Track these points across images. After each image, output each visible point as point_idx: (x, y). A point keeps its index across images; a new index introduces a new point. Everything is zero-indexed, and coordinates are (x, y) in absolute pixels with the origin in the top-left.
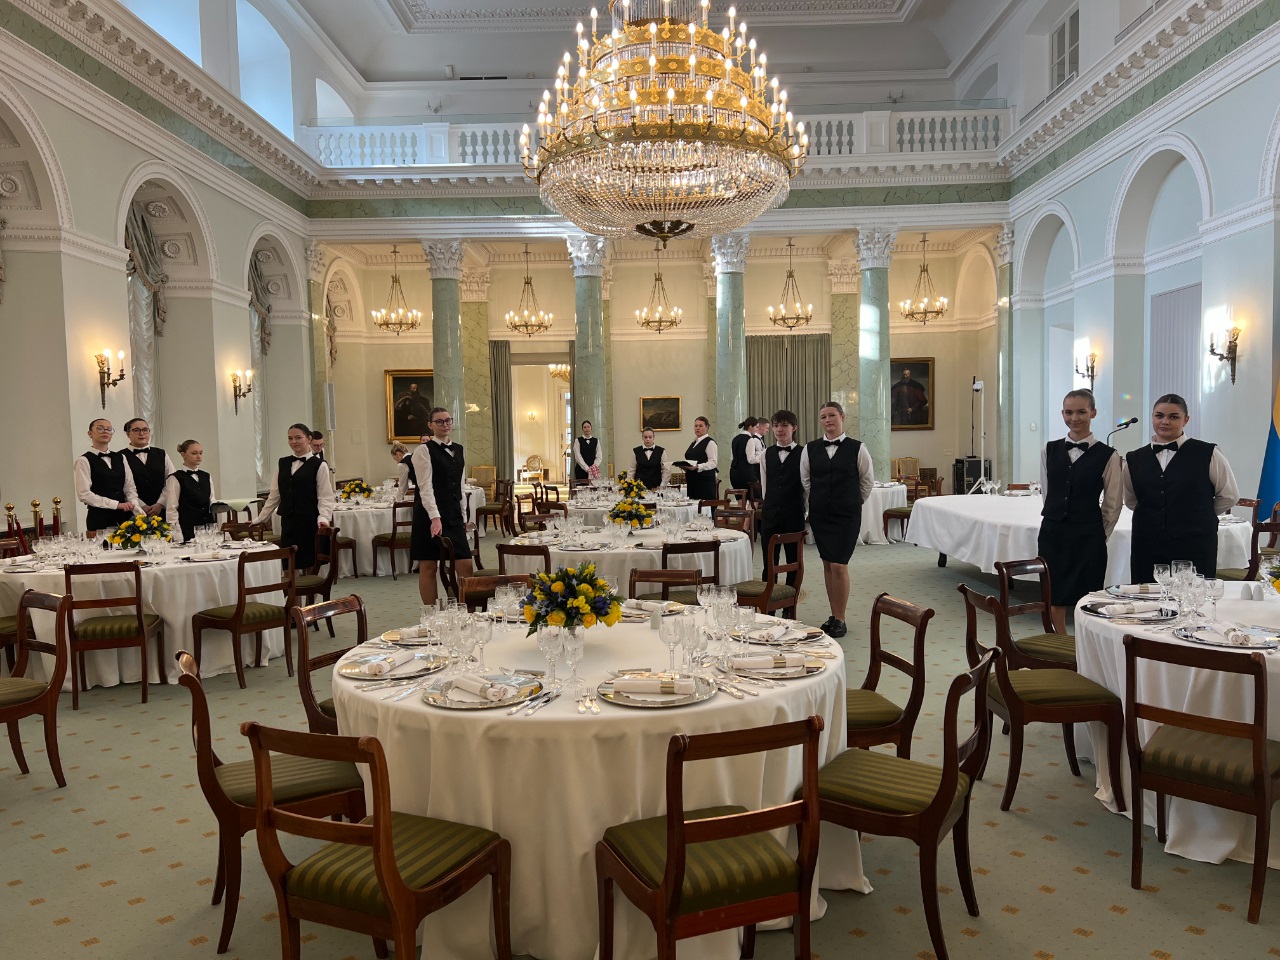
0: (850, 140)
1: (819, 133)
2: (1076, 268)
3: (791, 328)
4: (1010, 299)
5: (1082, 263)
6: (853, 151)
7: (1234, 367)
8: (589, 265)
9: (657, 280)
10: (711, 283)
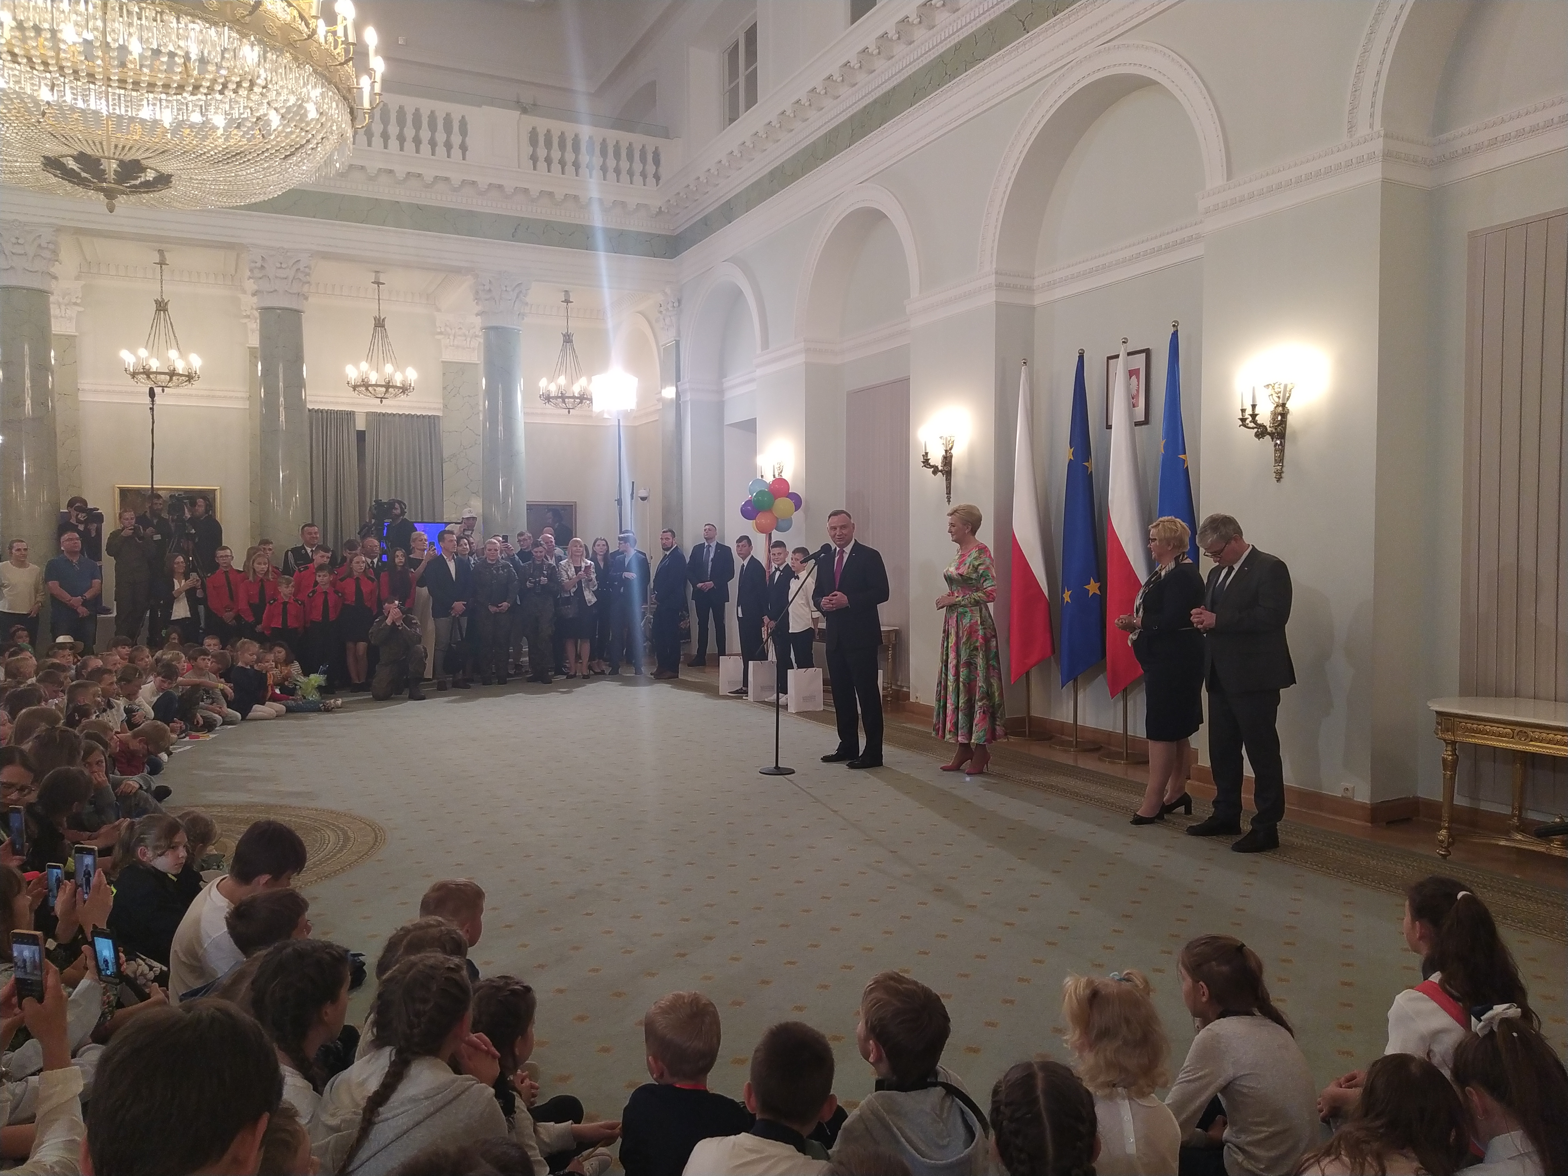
0: (463, 142)
1: (417, 125)
2: (759, 351)
3: (381, 402)
4: (677, 387)
5: (765, 345)
6: (467, 157)
7: (950, 483)
8: (25, 269)
9: (161, 310)
10: (254, 326)
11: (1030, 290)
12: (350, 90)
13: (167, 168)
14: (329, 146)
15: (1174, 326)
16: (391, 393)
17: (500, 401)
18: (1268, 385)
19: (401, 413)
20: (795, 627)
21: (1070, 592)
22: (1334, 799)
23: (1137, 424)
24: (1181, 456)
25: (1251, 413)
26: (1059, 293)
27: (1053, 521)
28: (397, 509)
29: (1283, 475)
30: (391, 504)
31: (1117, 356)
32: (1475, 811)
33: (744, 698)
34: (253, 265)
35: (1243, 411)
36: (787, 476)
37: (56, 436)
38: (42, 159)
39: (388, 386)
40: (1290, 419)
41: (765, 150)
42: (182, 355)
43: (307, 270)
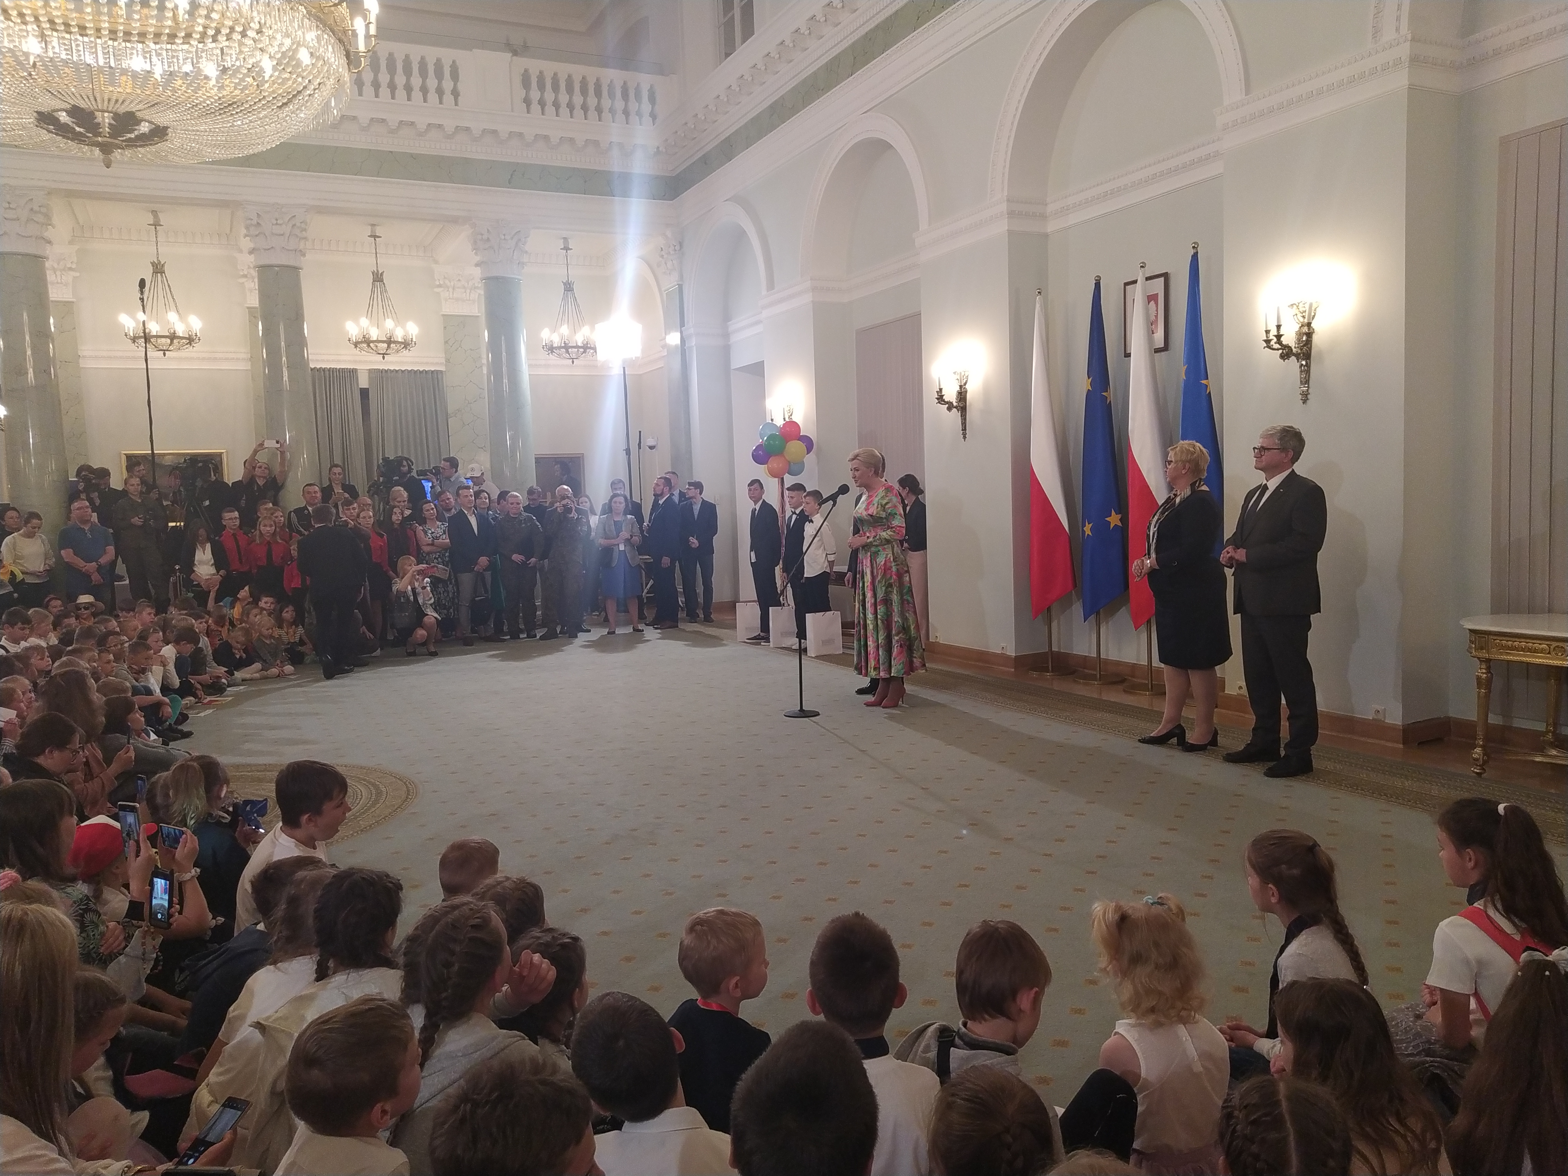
0: (455, 87)
1: (408, 72)
2: (764, 292)
3: (384, 358)
4: (681, 333)
5: (771, 285)
6: (460, 103)
7: (965, 419)
8: (18, 234)
9: (157, 273)
10: (253, 285)
11: (1043, 217)
12: (345, 32)
13: (162, 120)
14: (326, 91)
15: (1194, 247)
16: (393, 349)
17: (504, 354)
18: (1292, 305)
19: (403, 369)
20: (810, 572)
21: (1091, 525)
22: (1364, 722)
23: (1157, 351)
24: (1202, 382)
25: (1276, 334)
26: (1073, 219)
27: (1071, 451)
28: (404, 466)
29: (1309, 396)
30: (399, 461)
31: (1135, 282)
32: (1508, 728)
33: (762, 644)
34: (249, 222)
35: (1267, 332)
36: (798, 418)
37: (60, 404)
38: (35, 114)
39: (389, 341)
40: (1315, 338)
41: (764, 83)
42: (182, 317)
43: (303, 226)
